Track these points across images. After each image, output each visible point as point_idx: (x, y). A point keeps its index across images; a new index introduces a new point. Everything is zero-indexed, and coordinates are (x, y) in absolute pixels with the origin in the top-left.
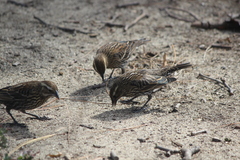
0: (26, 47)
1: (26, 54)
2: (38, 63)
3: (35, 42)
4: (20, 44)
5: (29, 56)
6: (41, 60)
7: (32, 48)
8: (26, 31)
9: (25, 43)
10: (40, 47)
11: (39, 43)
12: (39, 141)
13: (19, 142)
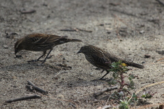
0: (149, 21)
1: (149, 25)
2: (157, 32)
3: (155, 17)
4: (145, 18)
5: (151, 26)
6: (159, 29)
7: (153, 21)
8: (150, 9)
9: (148, 18)
10: (158, 20)
11: (158, 18)
12: (156, 85)
13: (143, 85)
